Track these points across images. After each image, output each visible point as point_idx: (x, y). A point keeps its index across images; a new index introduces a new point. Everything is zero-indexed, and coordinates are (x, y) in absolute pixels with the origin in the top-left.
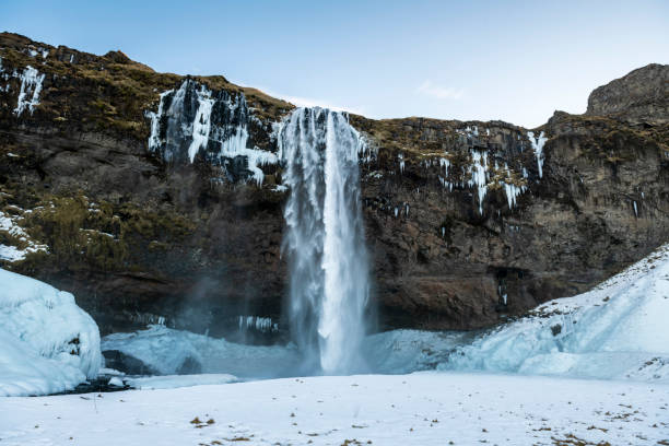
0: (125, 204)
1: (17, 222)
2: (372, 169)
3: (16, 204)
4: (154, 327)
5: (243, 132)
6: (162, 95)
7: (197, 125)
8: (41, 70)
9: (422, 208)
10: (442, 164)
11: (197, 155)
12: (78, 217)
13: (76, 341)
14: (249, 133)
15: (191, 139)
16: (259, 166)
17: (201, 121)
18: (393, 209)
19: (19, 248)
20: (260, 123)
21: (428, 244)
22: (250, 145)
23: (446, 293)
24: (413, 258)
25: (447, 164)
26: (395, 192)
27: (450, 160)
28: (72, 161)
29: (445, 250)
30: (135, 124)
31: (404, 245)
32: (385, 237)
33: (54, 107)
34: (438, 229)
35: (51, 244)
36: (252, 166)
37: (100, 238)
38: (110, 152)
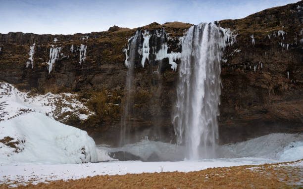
0: (123, 90)
1: (85, 105)
2: (235, 48)
3: (84, 98)
4: (143, 140)
5: (166, 46)
6: (129, 40)
7: (144, 49)
8: (85, 44)
9: (272, 63)
10: (279, 34)
11: (145, 63)
12: (104, 99)
13: (83, 149)
14: (168, 46)
15: (142, 56)
16: (174, 61)
17: (145, 47)
18: (253, 67)
19: (86, 115)
20: (173, 40)
21: (279, 83)
22: (169, 52)
23: (297, 110)
24: (271, 92)
25: (283, 33)
26: (251, 57)
27: (284, 30)
28: (100, 77)
29: (292, 85)
30: (120, 56)
31: (265, 86)
32: (252, 83)
33: (91, 58)
34: (284, 74)
35: (96, 111)
36: (171, 62)
37: (113, 106)
38: (112, 70)
